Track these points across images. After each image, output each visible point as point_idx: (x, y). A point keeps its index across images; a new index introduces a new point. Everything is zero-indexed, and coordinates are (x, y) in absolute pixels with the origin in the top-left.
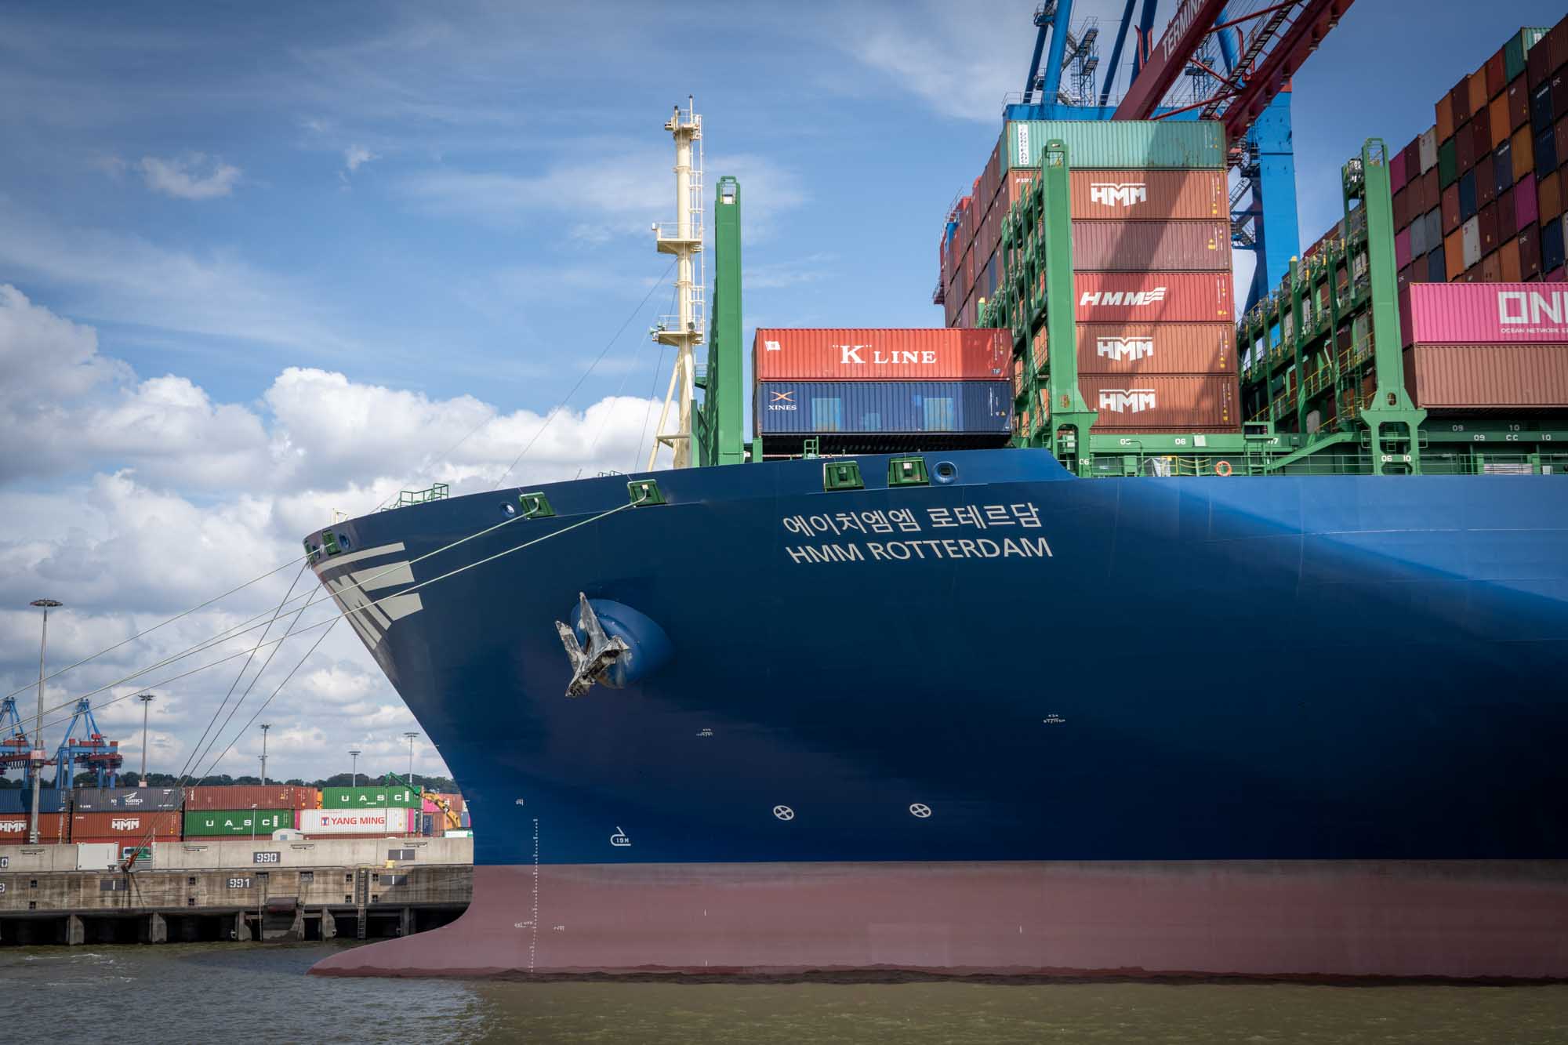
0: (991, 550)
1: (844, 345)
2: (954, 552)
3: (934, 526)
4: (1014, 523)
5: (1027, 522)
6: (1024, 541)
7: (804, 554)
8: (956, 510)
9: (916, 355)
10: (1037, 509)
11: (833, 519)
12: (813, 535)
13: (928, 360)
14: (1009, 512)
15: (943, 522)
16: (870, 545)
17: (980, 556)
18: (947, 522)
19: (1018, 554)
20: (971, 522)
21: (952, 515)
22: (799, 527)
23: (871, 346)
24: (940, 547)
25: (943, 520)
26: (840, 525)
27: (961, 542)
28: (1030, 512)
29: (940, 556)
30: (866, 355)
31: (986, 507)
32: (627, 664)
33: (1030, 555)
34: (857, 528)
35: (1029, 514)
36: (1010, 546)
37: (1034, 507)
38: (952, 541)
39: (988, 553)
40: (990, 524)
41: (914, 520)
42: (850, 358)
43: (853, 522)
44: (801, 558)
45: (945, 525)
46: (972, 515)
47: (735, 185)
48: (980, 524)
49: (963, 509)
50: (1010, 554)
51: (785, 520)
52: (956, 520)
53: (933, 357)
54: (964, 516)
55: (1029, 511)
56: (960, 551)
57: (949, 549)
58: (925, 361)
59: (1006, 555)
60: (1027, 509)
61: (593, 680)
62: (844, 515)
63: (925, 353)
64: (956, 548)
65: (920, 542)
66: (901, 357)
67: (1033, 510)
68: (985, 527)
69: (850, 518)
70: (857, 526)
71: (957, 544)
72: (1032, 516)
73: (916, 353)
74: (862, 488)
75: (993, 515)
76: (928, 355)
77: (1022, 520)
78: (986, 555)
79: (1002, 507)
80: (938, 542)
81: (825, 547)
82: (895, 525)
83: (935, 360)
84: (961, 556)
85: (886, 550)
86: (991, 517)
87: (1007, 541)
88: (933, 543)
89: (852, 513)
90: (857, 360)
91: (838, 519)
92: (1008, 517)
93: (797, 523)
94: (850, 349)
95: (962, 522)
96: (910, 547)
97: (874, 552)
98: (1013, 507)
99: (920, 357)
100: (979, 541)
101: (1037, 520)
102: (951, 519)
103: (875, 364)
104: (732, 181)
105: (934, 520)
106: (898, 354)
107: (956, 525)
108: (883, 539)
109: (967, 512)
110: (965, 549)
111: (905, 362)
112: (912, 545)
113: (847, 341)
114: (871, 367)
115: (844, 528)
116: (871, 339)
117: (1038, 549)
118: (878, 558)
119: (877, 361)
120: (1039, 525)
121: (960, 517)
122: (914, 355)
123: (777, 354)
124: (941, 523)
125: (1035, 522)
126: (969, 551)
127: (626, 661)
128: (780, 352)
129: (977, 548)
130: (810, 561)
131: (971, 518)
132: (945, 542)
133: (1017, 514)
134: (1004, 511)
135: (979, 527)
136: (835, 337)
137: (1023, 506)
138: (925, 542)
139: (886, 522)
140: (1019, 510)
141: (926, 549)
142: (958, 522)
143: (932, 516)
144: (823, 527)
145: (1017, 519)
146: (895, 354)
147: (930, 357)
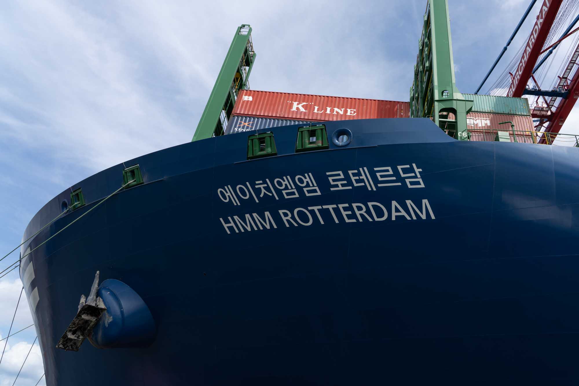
0: (380, 214)
1: (295, 101)
2: (349, 216)
3: (332, 189)
4: (400, 184)
5: (412, 183)
6: (409, 202)
7: (232, 224)
8: (350, 172)
9: (343, 111)
10: (421, 170)
11: (253, 185)
12: (239, 204)
13: (351, 113)
14: (396, 173)
15: (340, 186)
16: (281, 212)
17: (370, 220)
18: (343, 185)
19: (403, 216)
20: (363, 184)
21: (347, 178)
22: (229, 196)
23: (313, 103)
24: (337, 211)
25: (339, 183)
26: (258, 192)
27: (354, 205)
28: (415, 174)
29: (337, 221)
30: (308, 108)
31: (376, 169)
32: (107, 325)
33: (414, 218)
34: (271, 195)
35: (413, 175)
36: (396, 208)
37: (418, 168)
38: (347, 205)
39: (378, 218)
40: (379, 185)
41: (315, 185)
42: (298, 108)
43: (267, 189)
44: (230, 228)
45: (341, 188)
46: (364, 177)
47: (249, 28)
48: (371, 186)
49: (356, 171)
50: (396, 216)
51: (219, 190)
52: (350, 183)
53: (354, 112)
54: (357, 178)
55: (413, 171)
56: (353, 216)
57: (344, 213)
58: (349, 114)
59: (394, 218)
60: (411, 170)
61: (81, 337)
62: (261, 182)
63: (349, 110)
64: (350, 213)
65: (320, 207)
66: (332, 111)
67: (417, 171)
68: (375, 189)
69: (266, 185)
70: (271, 192)
71: (350, 208)
72: (416, 177)
73: (343, 109)
74: (275, 154)
75: (382, 176)
76: (351, 111)
77: (408, 181)
78: (377, 219)
79: (389, 168)
80: (335, 206)
81: (247, 216)
82: (300, 190)
83: (355, 114)
84: (354, 221)
85: (293, 217)
86: (380, 179)
87: (394, 203)
88: (330, 207)
89: (267, 180)
90: (302, 110)
91: (257, 187)
92: (394, 178)
93: (227, 193)
94: (298, 104)
95: (356, 185)
96: (312, 212)
97: (284, 219)
98: (399, 168)
99: (346, 112)
100: (370, 204)
101: (421, 180)
102: (345, 182)
103: (314, 113)
104: (248, 26)
105: (332, 183)
106: (331, 109)
107: (350, 188)
108: (291, 205)
109: (359, 174)
110: (358, 213)
111: (335, 113)
112: (313, 210)
113: (298, 100)
114: (311, 114)
115: (262, 196)
116: (314, 100)
117: (422, 212)
118: (288, 226)
119: (316, 111)
120: (422, 186)
121: (353, 179)
122: (341, 110)
123: (249, 102)
124: (337, 186)
125: (418, 183)
126: (362, 215)
127: (106, 322)
128: (251, 102)
129: (368, 212)
130: (237, 231)
131: (362, 181)
132: (341, 206)
133: (403, 175)
134: (391, 172)
135: (370, 189)
136: (290, 98)
137: (408, 166)
138: (324, 207)
139: (294, 187)
140: (405, 171)
141: (325, 213)
142: (352, 185)
143: (330, 179)
144: (245, 196)
145: (403, 180)
146: (329, 109)
147: (353, 112)
